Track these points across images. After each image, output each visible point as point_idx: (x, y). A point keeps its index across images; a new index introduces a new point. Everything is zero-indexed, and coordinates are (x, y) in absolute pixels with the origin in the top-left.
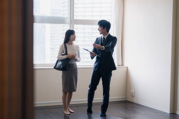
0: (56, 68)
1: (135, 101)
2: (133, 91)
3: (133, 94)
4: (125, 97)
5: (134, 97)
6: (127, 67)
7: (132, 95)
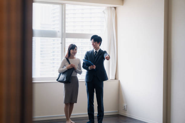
0: (59, 80)
1: (128, 115)
2: (125, 105)
3: (126, 107)
4: (117, 111)
5: (126, 110)
6: (119, 81)
7: (124, 109)
